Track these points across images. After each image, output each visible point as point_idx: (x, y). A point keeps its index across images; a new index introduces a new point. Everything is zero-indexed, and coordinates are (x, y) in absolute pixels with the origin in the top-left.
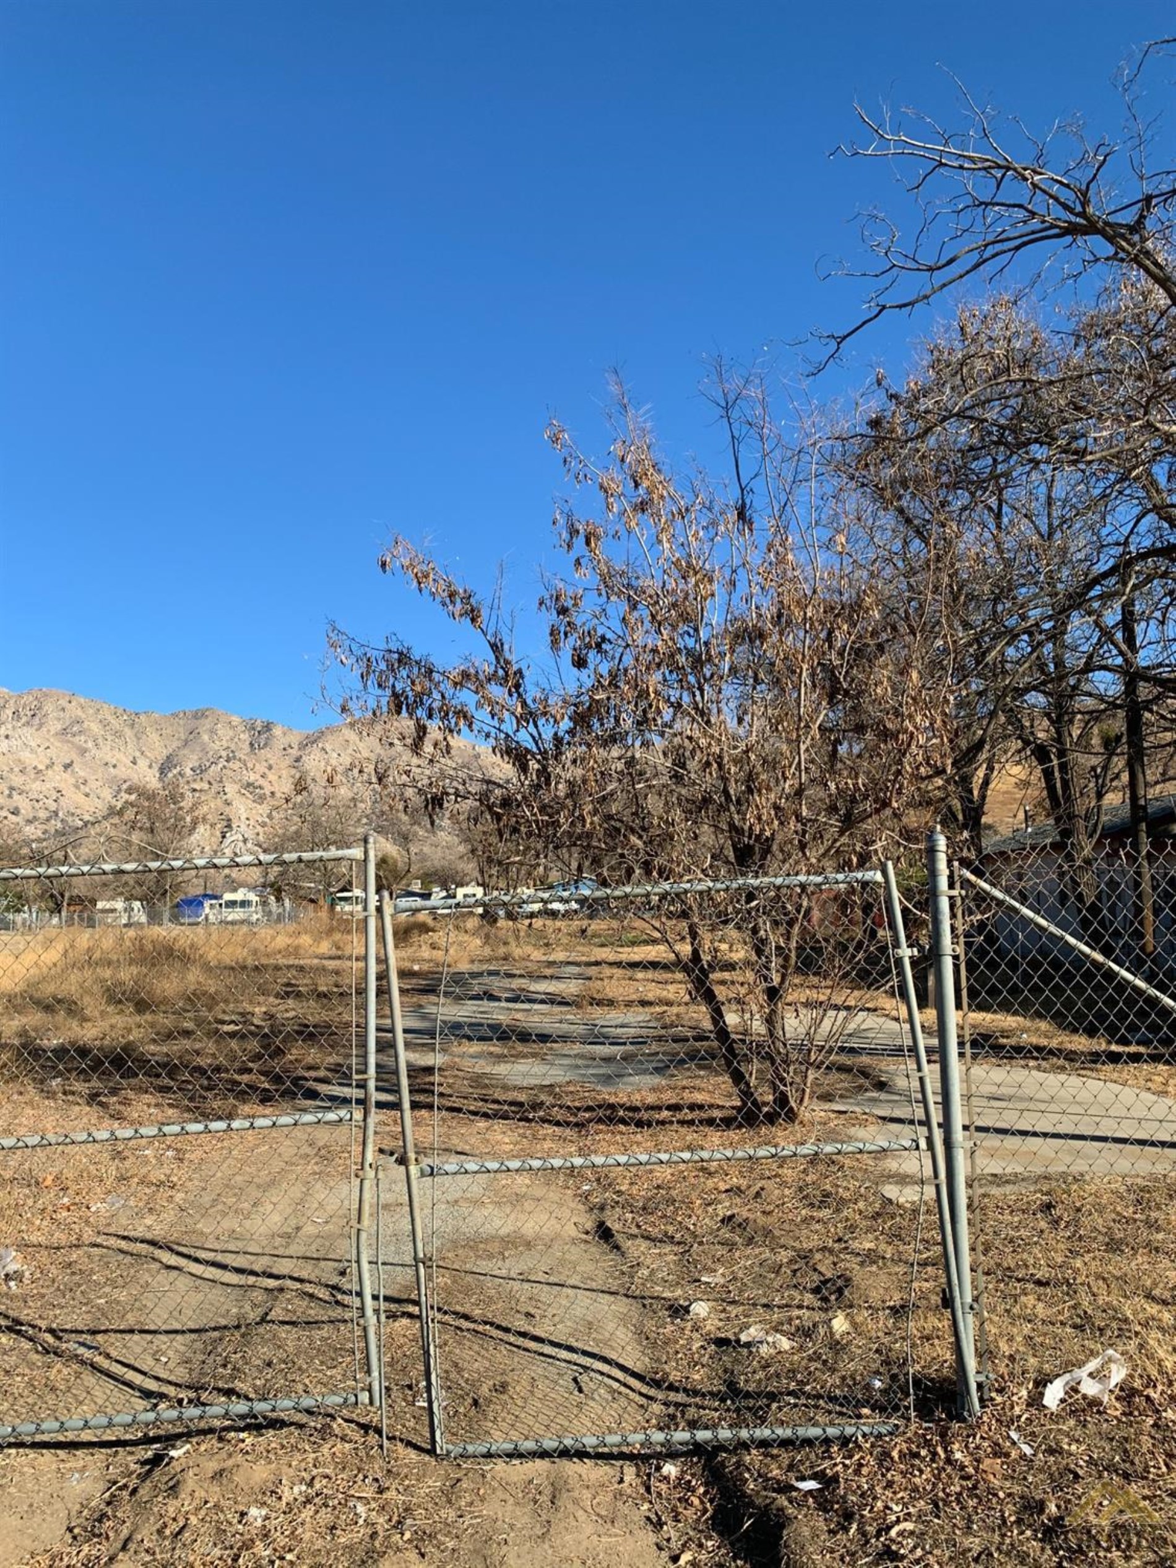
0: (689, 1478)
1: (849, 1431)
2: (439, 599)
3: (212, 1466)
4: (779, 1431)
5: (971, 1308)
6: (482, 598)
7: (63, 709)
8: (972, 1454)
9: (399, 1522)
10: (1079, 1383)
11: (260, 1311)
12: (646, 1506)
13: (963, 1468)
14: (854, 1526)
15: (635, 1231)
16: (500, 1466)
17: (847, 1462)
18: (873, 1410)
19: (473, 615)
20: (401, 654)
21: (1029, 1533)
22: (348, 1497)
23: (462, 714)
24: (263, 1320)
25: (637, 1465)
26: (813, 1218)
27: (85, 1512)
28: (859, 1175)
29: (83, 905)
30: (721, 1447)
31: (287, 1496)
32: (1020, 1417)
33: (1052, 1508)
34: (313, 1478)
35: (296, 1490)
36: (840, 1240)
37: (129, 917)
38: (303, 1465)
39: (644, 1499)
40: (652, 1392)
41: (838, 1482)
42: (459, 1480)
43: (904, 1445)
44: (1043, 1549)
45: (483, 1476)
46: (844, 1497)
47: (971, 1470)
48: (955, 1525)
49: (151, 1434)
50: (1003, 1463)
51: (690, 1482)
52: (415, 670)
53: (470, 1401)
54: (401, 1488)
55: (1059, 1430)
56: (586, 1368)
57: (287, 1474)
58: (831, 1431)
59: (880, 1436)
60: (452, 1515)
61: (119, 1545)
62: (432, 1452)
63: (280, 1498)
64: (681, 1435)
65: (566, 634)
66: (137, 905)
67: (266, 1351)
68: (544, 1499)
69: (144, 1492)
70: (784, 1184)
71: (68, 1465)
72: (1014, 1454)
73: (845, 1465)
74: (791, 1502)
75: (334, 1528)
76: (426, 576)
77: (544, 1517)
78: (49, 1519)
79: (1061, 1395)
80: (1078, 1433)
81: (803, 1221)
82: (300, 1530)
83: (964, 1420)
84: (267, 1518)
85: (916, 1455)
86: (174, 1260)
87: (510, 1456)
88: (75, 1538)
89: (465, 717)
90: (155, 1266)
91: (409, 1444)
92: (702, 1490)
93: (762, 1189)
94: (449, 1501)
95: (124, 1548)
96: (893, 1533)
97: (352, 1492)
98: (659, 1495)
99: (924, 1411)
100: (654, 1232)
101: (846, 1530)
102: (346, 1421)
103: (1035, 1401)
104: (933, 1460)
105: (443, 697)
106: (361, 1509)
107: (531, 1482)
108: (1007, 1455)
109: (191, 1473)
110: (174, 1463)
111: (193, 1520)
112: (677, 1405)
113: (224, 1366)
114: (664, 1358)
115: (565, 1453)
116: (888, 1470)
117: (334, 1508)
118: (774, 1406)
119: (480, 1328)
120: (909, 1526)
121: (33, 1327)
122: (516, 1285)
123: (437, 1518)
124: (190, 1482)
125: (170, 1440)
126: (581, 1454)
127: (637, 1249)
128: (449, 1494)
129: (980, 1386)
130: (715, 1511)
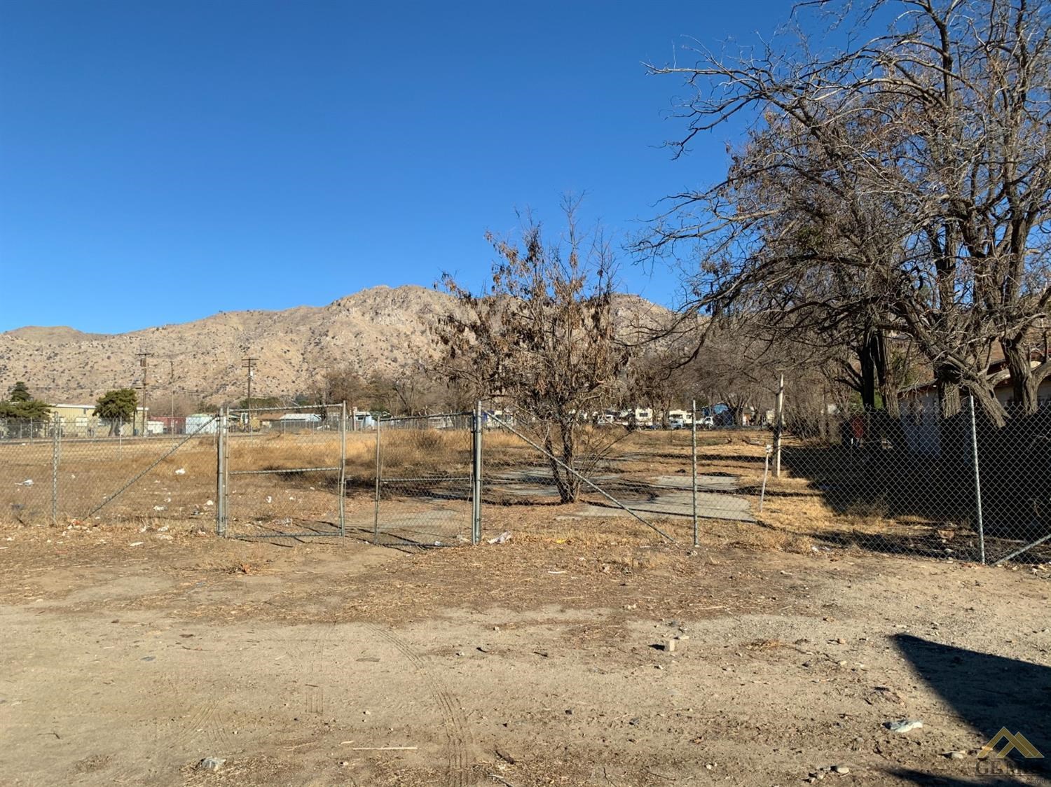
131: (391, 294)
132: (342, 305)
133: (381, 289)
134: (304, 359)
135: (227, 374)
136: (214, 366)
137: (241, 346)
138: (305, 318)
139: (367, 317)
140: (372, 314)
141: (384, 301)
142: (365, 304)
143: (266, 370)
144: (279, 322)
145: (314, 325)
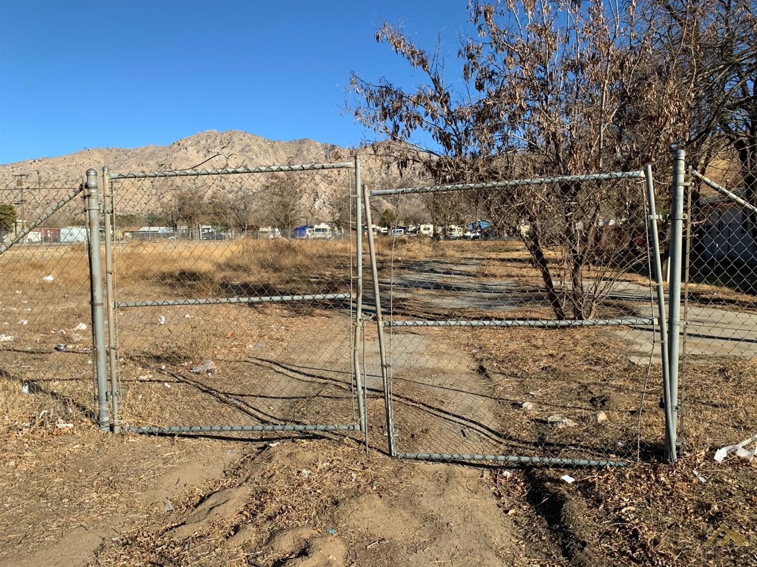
0: (516, 478)
1: (603, 463)
2: (406, 56)
3: (287, 451)
4: (565, 460)
5: (677, 408)
6: (429, 54)
7: (241, 140)
8: (670, 479)
9: (372, 482)
10: (736, 450)
11: (316, 391)
12: (493, 488)
13: (665, 485)
14: (602, 506)
15: (498, 371)
16: (422, 463)
17: (601, 477)
18: (617, 456)
19: (423, 63)
20: (387, 88)
21: (700, 518)
22: (348, 470)
23: (417, 118)
24: (317, 395)
25: (491, 471)
26: (590, 369)
27: (232, 465)
28: (618, 351)
29: (254, 228)
30: (534, 465)
31: (320, 466)
32: (700, 464)
33: (716, 508)
34: (333, 460)
35: (325, 464)
36: (605, 380)
37: (274, 235)
38: (329, 455)
39: (493, 485)
40: (501, 440)
41: (595, 485)
42: (401, 468)
43: (633, 472)
44: (708, 527)
45: (414, 467)
46: (597, 493)
47: (670, 487)
48: (658, 511)
49: (264, 437)
50: (688, 485)
51: (517, 480)
52: (394, 96)
53: (410, 435)
54: (373, 468)
55: (722, 472)
56: (468, 427)
57: (321, 457)
58: (593, 463)
59: (619, 467)
60: (397, 481)
61: (244, 480)
62: (390, 455)
63: (317, 467)
64: (513, 458)
65: (472, 70)
66: (277, 230)
67: (317, 408)
68: (443, 480)
69: (257, 460)
70: (577, 354)
71: (226, 447)
72: (695, 481)
73: (598, 478)
74: (569, 492)
75: (340, 481)
76: (400, 43)
77: (442, 487)
78: (216, 467)
79: (725, 455)
80: (733, 474)
81: (585, 371)
82: (325, 481)
83: (667, 463)
84: (310, 474)
85: (639, 477)
86: (281, 370)
87: (427, 460)
88: (226, 475)
89: (419, 119)
90: (272, 371)
91: (379, 450)
92: (523, 484)
93: (564, 355)
94: (396, 476)
95: (246, 481)
96: (623, 511)
97: (350, 468)
98: (501, 484)
99: (645, 457)
100: (507, 371)
101: (598, 507)
102: (350, 438)
103: (710, 457)
104: (648, 480)
105: (407, 109)
106: (354, 475)
107: (437, 472)
108: (691, 481)
109: (278, 453)
110: (271, 449)
111: (277, 472)
112: (512, 446)
113: (298, 413)
114: (508, 426)
115: (454, 462)
116: (623, 482)
117: (342, 473)
118: (563, 450)
119: (418, 405)
120: (633, 508)
121: (217, 391)
122: (437, 389)
123: (389, 482)
124: (277, 457)
125: (271, 440)
126: (463, 463)
127: (497, 378)
128: (397, 473)
129: (678, 448)
130: (529, 493)
132: (181, 144)
133: (211, 133)
138: (152, 155)
139: (201, 154)
140: (205, 152)
142: (199, 144)
144: (132, 157)
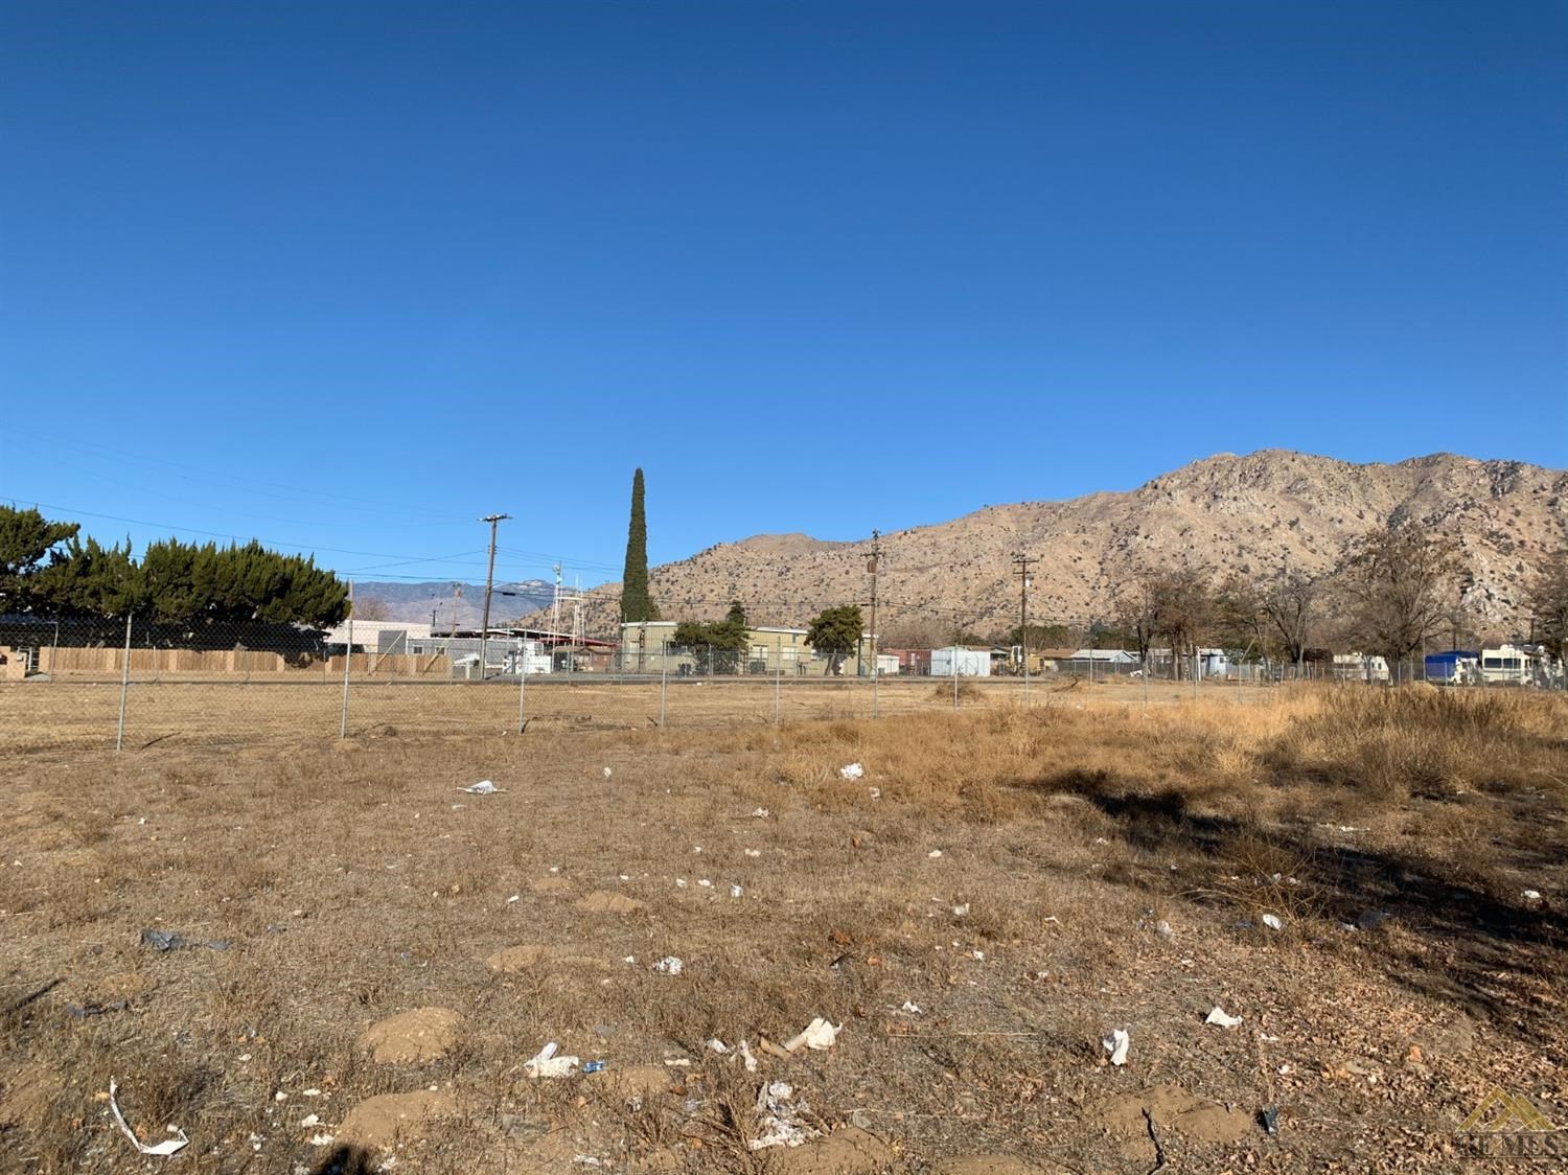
7: (1287, 468)
29: (1320, 657)
66: (1379, 660)
131: (1238, 466)
132: (1160, 486)
133: (1223, 459)
134: (1102, 569)
135: (994, 593)
136: (977, 582)
137: (1013, 554)
138: (1103, 510)
139: (1200, 503)
140: (1208, 498)
141: (1226, 477)
142: (1196, 484)
143: (1048, 588)
144: (1066, 517)
145: (1117, 520)
